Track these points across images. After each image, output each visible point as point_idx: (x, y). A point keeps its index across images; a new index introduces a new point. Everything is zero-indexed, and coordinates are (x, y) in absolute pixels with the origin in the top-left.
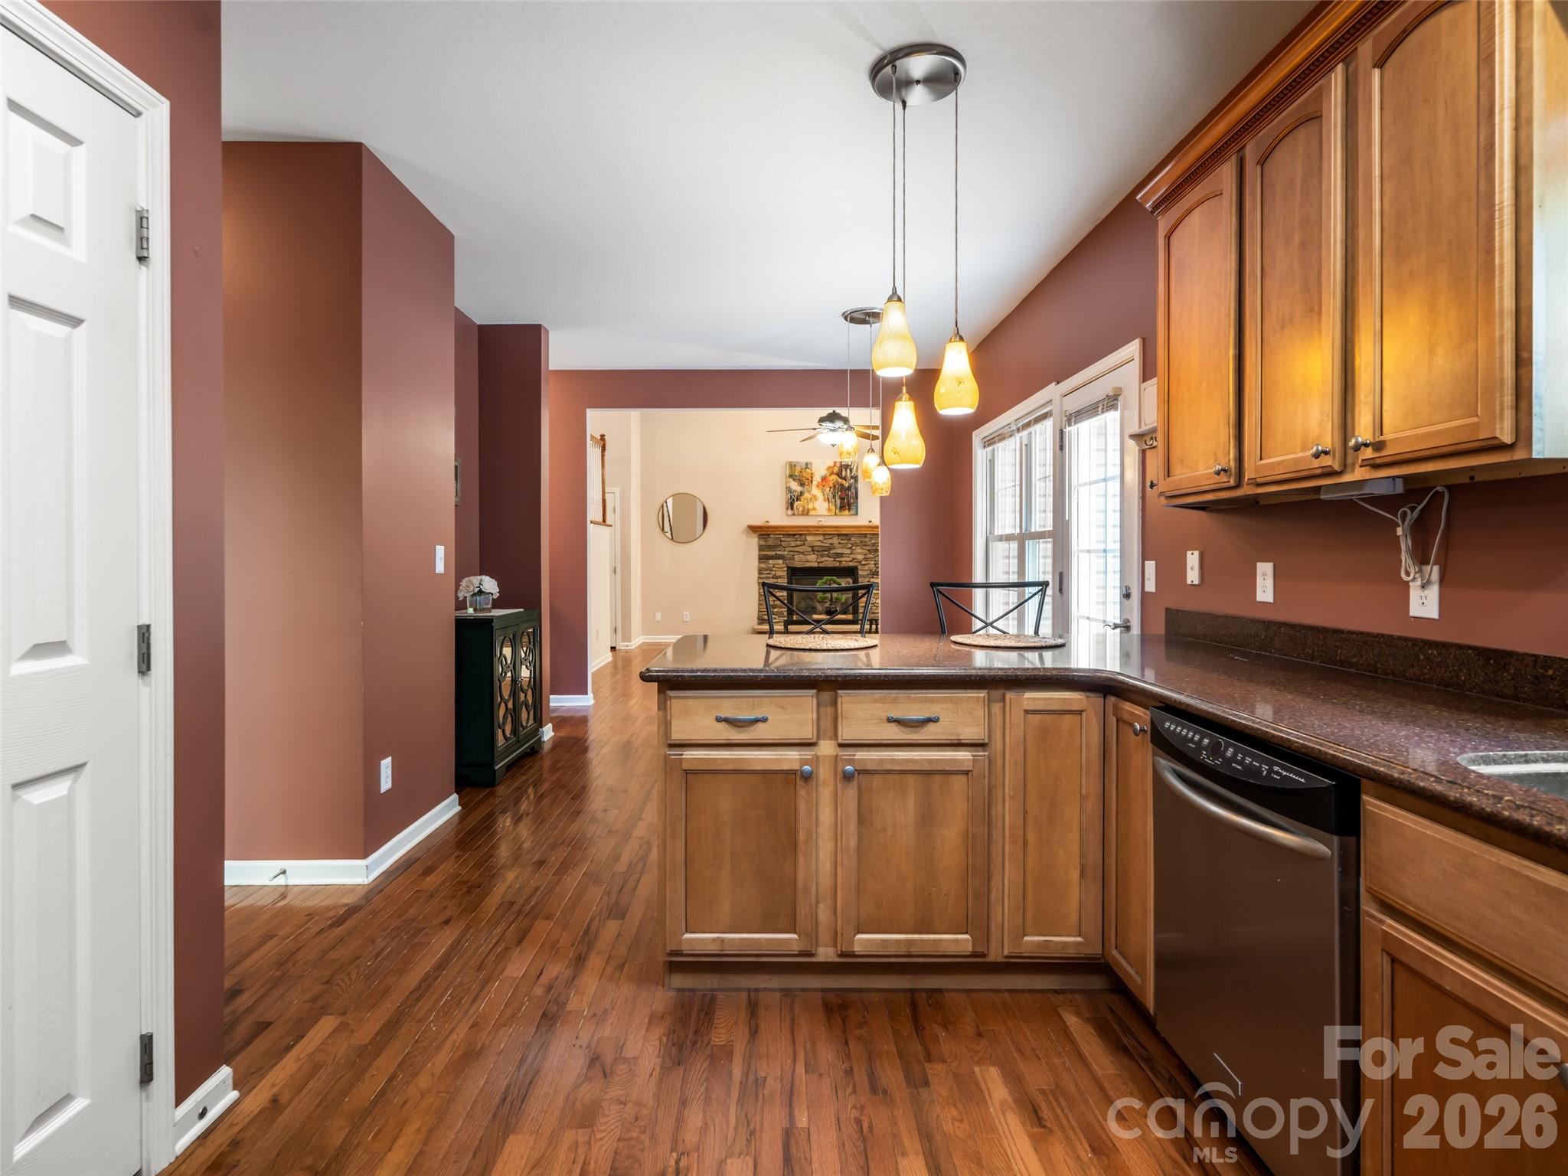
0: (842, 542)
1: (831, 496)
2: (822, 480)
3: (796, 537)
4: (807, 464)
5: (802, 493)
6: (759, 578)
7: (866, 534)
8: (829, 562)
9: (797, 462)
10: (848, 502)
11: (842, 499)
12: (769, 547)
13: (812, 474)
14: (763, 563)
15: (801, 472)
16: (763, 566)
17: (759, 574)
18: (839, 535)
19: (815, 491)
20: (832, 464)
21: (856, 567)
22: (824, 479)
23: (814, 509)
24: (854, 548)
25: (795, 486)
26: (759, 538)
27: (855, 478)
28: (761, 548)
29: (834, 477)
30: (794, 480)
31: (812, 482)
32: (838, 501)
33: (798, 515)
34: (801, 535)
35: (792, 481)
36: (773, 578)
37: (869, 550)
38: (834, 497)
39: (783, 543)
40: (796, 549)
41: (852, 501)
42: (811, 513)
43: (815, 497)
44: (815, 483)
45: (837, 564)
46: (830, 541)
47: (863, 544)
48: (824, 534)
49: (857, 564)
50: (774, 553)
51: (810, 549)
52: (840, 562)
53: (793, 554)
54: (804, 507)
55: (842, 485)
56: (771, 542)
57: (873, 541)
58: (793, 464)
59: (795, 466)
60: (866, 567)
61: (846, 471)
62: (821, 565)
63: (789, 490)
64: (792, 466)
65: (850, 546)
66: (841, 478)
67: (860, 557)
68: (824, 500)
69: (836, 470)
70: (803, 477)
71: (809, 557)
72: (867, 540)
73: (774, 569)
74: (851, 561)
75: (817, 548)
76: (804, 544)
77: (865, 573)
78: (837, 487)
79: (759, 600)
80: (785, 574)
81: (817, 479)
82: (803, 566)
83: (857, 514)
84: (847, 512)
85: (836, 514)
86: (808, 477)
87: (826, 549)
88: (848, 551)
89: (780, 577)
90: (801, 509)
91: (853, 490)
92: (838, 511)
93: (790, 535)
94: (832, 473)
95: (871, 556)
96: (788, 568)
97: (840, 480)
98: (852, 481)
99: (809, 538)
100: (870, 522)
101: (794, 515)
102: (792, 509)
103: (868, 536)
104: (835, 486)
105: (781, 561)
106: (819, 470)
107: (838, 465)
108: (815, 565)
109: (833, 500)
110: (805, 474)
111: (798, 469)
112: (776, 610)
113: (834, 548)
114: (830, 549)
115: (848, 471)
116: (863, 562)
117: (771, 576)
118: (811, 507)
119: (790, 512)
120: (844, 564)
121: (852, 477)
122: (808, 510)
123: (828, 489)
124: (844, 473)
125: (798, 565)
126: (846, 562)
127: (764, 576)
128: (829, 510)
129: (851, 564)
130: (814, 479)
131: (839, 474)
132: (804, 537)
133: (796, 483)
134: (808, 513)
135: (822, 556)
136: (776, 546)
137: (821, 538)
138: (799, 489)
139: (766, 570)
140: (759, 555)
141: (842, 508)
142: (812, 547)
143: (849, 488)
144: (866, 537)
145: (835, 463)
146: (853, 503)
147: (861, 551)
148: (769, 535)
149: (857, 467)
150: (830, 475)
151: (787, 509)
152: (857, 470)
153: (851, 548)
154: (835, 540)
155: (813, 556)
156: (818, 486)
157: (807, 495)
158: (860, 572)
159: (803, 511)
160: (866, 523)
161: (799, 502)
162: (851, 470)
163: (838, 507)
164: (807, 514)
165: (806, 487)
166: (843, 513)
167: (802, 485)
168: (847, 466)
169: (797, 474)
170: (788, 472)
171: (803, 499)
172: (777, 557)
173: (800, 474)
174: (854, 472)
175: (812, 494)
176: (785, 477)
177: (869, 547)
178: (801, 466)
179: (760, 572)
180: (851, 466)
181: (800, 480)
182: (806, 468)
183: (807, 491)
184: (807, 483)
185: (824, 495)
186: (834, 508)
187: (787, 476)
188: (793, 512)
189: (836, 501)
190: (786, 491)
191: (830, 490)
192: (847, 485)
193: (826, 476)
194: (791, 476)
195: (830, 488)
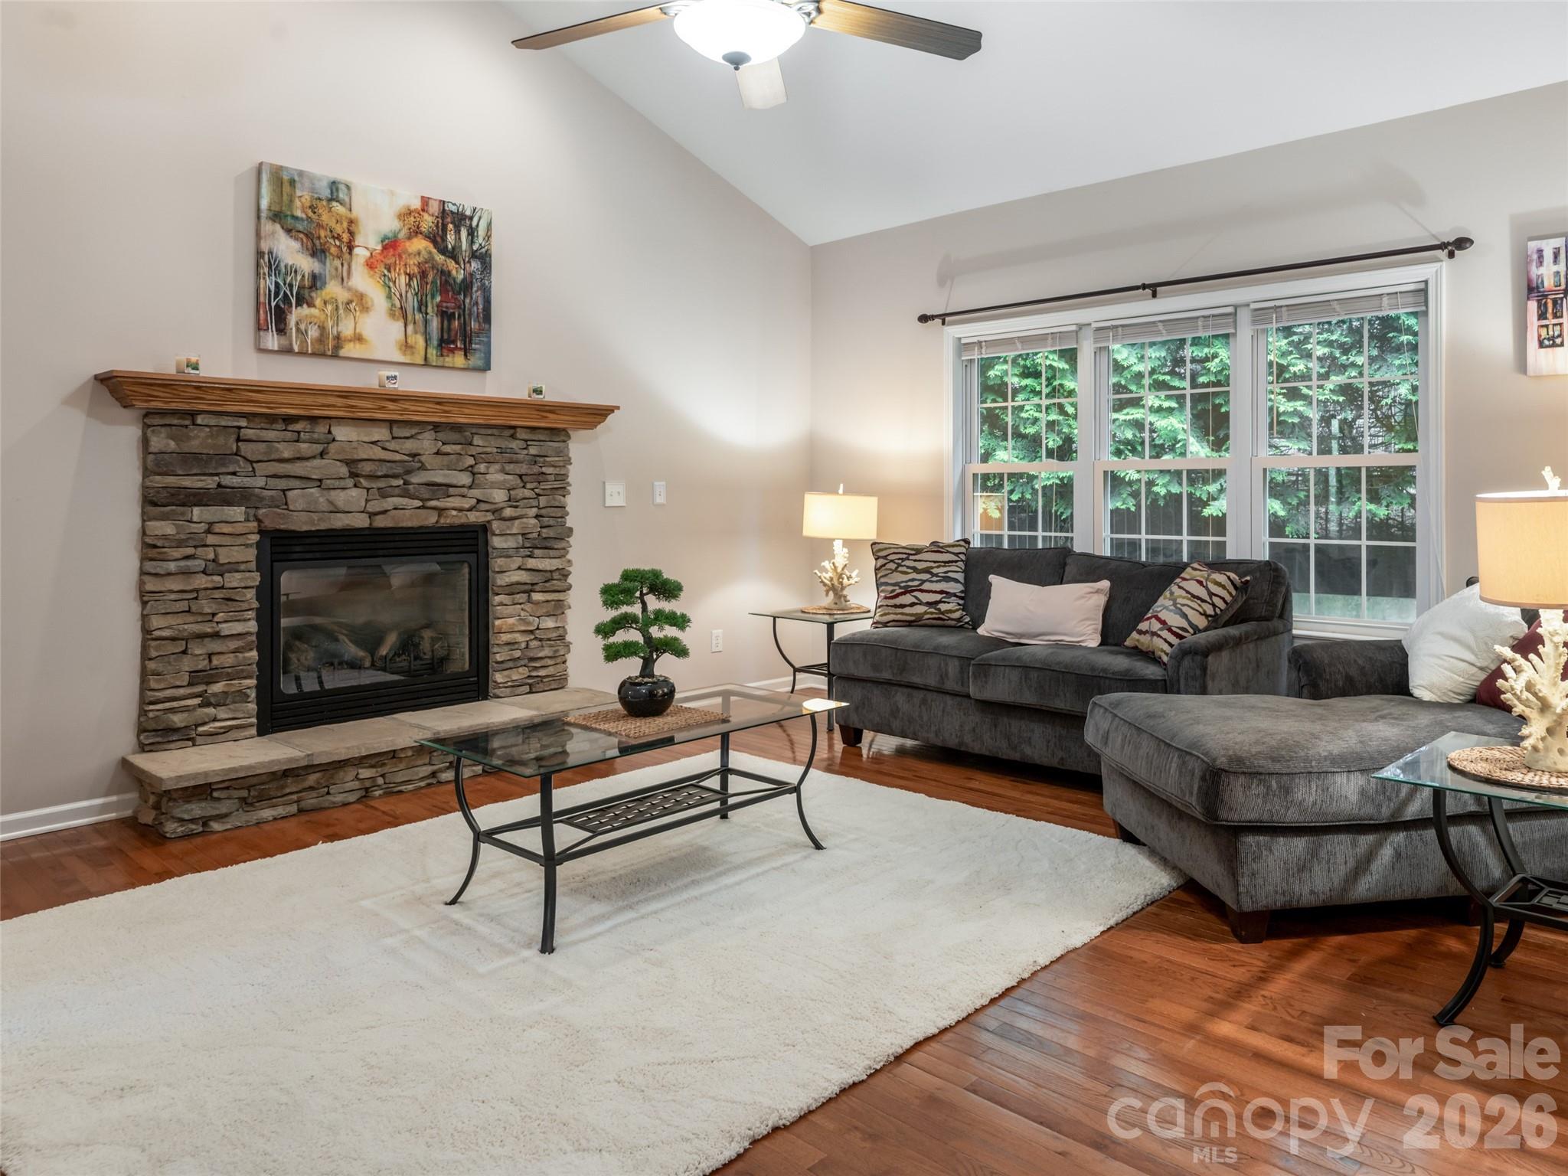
0: (447, 448)
1: (411, 302)
2: (385, 248)
3: (298, 426)
4: (334, 185)
5: (316, 281)
6: (143, 573)
7: (514, 427)
8: (406, 513)
9: (301, 173)
10: (464, 326)
11: (445, 315)
12: (193, 461)
13: (351, 222)
14: (164, 517)
15: (312, 208)
16: (167, 528)
17: (144, 559)
18: (436, 427)
19: (362, 280)
20: (416, 204)
21: (484, 529)
22: (390, 244)
23: (359, 338)
24: (482, 467)
25: (289, 251)
26: (146, 426)
27: (484, 258)
28: (153, 464)
29: (420, 244)
30: (289, 231)
31: (351, 248)
32: (435, 323)
33: (303, 353)
34: (313, 419)
35: (281, 234)
36: (204, 572)
37: (521, 476)
38: (422, 306)
39: (246, 449)
40: (298, 469)
41: (474, 325)
42: (349, 350)
43: (359, 302)
44: (361, 254)
45: (431, 519)
46: (410, 446)
47: (507, 458)
48: (391, 423)
49: (490, 517)
50: (210, 483)
51: (344, 470)
52: (441, 511)
53: (283, 484)
54: (322, 328)
55: (445, 274)
56: (198, 441)
57: (533, 451)
58: (286, 178)
59: (292, 183)
60: (516, 527)
61: (458, 232)
62: (381, 522)
63: (265, 261)
64: (283, 182)
65: (471, 461)
66: (443, 251)
67: (499, 496)
68: (392, 314)
69: (428, 222)
70: (320, 226)
71: (341, 498)
72: (515, 445)
73: (211, 539)
74: (470, 510)
75: (367, 468)
76: (322, 455)
77: (510, 543)
78: (430, 278)
79: (145, 657)
80: (251, 554)
81: (368, 242)
82: (323, 526)
83: (486, 367)
84: (459, 360)
85: (426, 363)
86: (338, 229)
87: (399, 470)
88: (465, 479)
89: (234, 567)
90: (313, 333)
91: (477, 295)
92: (433, 352)
93: (271, 419)
94: (415, 232)
95: (528, 493)
96: (264, 533)
97: (440, 258)
98: (475, 265)
99: (342, 433)
100: (538, 391)
101: (287, 351)
102: (281, 330)
103: (521, 434)
104: (423, 274)
105: (237, 512)
106: (376, 216)
107: (434, 208)
108: (361, 521)
109: (419, 317)
110: (325, 218)
111: (303, 195)
112: (217, 688)
113: (423, 467)
114: (409, 472)
115: (464, 233)
116: (508, 512)
117: (198, 564)
118: (347, 328)
119: (272, 341)
120: (453, 518)
121: (474, 255)
122: (338, 338)
123: (403, 280)
124: (451, 238)
125: (300, 523)
126: (457, 510)
127: (172, 566)
128: (406, 346)
129: (474, 517)
130: (359, 240)
131: (437, 238)
132: (321, 429)
133: (295, 245)
134: (337, 347)
135: (383, 494)
136: (223, 458)
137: (380, 434)
138: (306, 264)
139: (180, 544)
140: (145, 488)
141: (445, 344)
142: (350, 463)
143: (466, 286)
144: (513, 437)
145: (425, 201)
146: (478, 334)
147: (500, 477)
148: (192, 415)
149: (489, 225)
150: (409, 238)
151: (260, 328)
152: (488, 237)
153: (471, 470)
154: (426, 443)
155: (354, 492)
156: (370, 265)
157: (333, 289)
158: (497, 542)
159: (321, 339)
160: (521, 394)
161: (305, 310)
162: (472, 233)
163: (435, 342)
164: (335, 356)
165: (332, 263)
166: (448, 360)
167: (317, 252)
168: (460, 219)
169: (299, 213)
170: (264, 203)
171: (318, 302)
172: (224, 497)
173: (310, 214)
174: (480, 240)
175: (349, 289)
176: (253, 215)
177: (523, 469)
178: (313, 190)
179: (153, 553)
180: (471, 218)
181: (308, 235)
182: (330, 200)
183: (333, 277)
184: (333, 250)
185: (389, 297)
186: (420, 341)
187: (264, 215)
188: (284, 341)
189: (426, 321)
190: (258, 265)
191: (409, 285)
192: (460, 276)
193: (395, 236)
194: (277, 216)
195: (411, 277)
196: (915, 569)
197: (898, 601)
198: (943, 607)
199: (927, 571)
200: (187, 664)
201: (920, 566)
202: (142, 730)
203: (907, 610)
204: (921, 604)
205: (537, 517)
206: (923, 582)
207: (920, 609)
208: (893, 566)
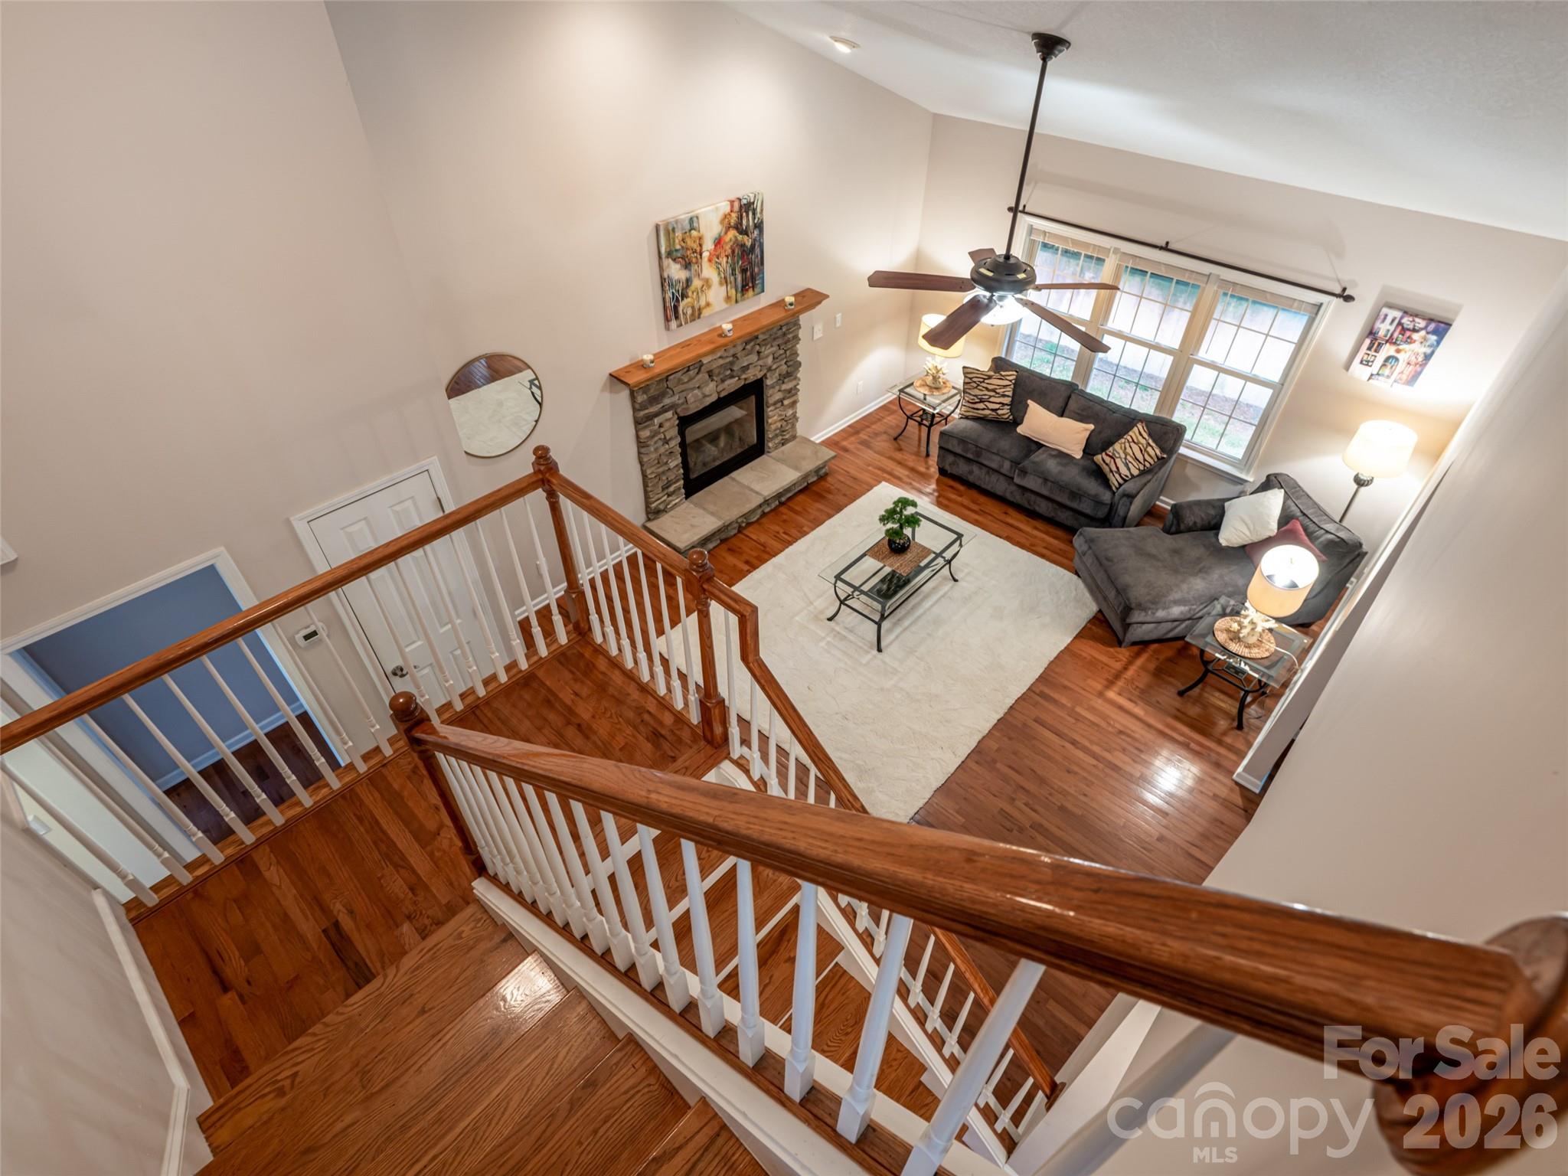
0: (747, 347)
1: (729, 271)
4: (691, 220)
5: (688, 281)
6: (641, 453)
8: (732, 385)
9: (677, 221)
10: (752, 272)
11: (744, 271)
12: (648, 402)
13: (700, 238)
14: (643, 429)
15: (683, 240)
16: (645, 433)
17: (640, 447)
18: (742, 337)
21: (763, 378)
22: (718, 242)
23: (708, 305)
24: (762, 349)
25: (676, 272)
26: (630, 392)
27: (760, 226)
28: (636, 407)
29: (732, 233)
30: (674, 260)
31: (701, 255)
36: (662, 445)
37: (779, 345)
39: (670, 384)
41: (756, 270)
42: (704, 313)
43: (707, 283)
44: (706, 255)
45: (740, 384)
46: (732, 351)
49: (765, 372)
50: (656, 407)
51: (708, 377)
52: (746, 378)
53: (685, 394)
54: (693, 307)
55: (743, 245)
56: (653, 390)
58: (670, 227)
59: (673, 230)
60: (776, 372)
61: (748, 215)
62: (723, 394)
64: (669, 230)
65: (757, 347)
66: (741, 233)
67: (768, 360)
70: (687, 249)
71: (707, 390)
73: (661, 430)
74: (757, 371)
75: (716, 371)
77: (774, 380)
79: (646, 485)
80: (676, 430)
81: (708, 246)
82: (699, 407)
83: (763, 289)
86: (695, 246)
87: (729, 366)
88: (756, 358)
89: (671, 439)
90: (689, 312)
91: (757, 250)
95: (782, 353)
96: (679, 418)
97: (740, 237)
102: (677, 318)
105: (669, 414)
106: (711, 228)
107: (736, 206)
108: (715, 397)
110: (689, 243)
111: (679, 234)
112: (671, 489)
113: (737, 360)
114: (732, 365)
115: (751, 215)
116: (773, 366)
117: (660, 443)
118: (703, 303)
120: (750, 379)
121: (755, 226)
122: (699, 308)
123: (725, 259)
125: (692, 408)
126: (753, 375)
127: (652, 449)
129: (759, 375)
132: (699, 361)
133: (678, 266)
134: (700, 313)
135: (723, 380)
136: (663, 393)
137: (722, 351)
139: (648, 439)
140: (635, 419)
141: (744, 289)
142: (710, 372)
145: (732, 202)
146: (758, 273)
147: (770, 350)
149: (762, 202)
152: (762, 211)
153: (758, 353)
154: (739, 347)
155: (712, 385)
157: (696, 283)
158: (768, 383)
159: (693, 313)
161: (686, 301)
162: (754, 212)
163: (740, 289)
164: (699, 318)
165: (694, 267)
167: (687, 266)
168: (749, 206)
169: (678, 247)
170: (663, 250)
171: (690, 294)
172: (664, 410)
173: (683, 244)
174: (758, 215)
175: (702, 279)
176: (657, 256)
177: (780, 341)
178: (683, 229)
179: (642, 445)
180: (753, 203)
181: (683, 258)
182: (690, 231)
183: (695, 276)
184: (694, 260)
185: (719, 274)
186: (734, 291)
187: (664, 256)
188: (678, 322)
189: (735, 279)
190: (662, 285)
191: (727, 262)
192: (749, 244)
193: (720, 236)
194: (669, 254)
195: (727, 256)
196: (987, 389)
197: (976, 406)
198: (1000, 412)
199: (993, 390)
200: (661, 484)
201: (990, 387)
202: (647, 513)
203: (980, 412)
204: (988, 409)
205: (786, 363)
206: (991, 397)
207: (987, 412)
208: (975, 385)
